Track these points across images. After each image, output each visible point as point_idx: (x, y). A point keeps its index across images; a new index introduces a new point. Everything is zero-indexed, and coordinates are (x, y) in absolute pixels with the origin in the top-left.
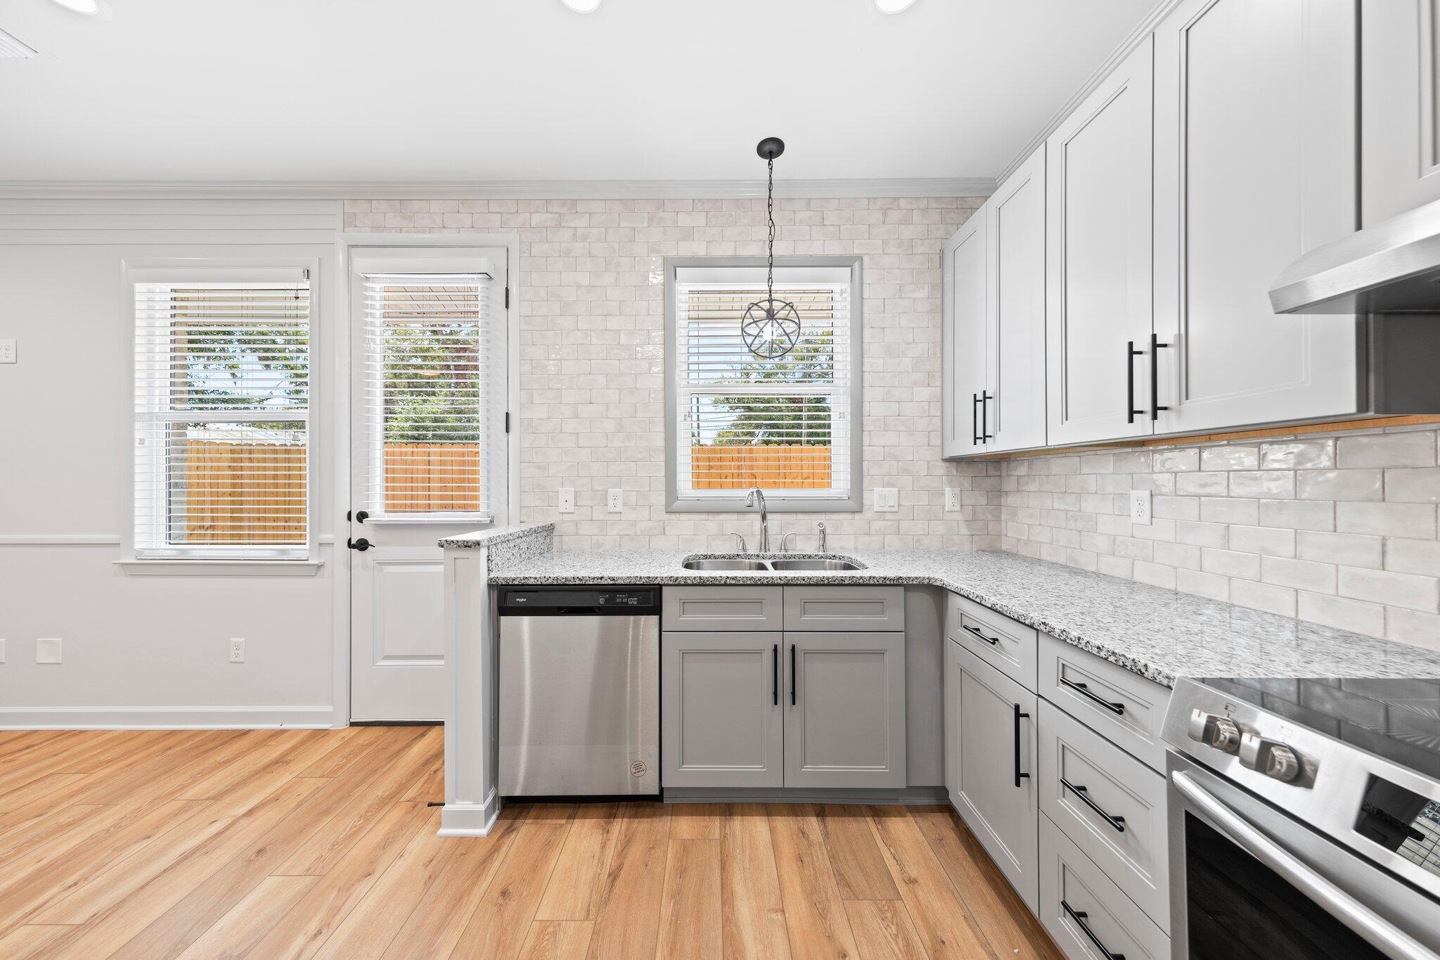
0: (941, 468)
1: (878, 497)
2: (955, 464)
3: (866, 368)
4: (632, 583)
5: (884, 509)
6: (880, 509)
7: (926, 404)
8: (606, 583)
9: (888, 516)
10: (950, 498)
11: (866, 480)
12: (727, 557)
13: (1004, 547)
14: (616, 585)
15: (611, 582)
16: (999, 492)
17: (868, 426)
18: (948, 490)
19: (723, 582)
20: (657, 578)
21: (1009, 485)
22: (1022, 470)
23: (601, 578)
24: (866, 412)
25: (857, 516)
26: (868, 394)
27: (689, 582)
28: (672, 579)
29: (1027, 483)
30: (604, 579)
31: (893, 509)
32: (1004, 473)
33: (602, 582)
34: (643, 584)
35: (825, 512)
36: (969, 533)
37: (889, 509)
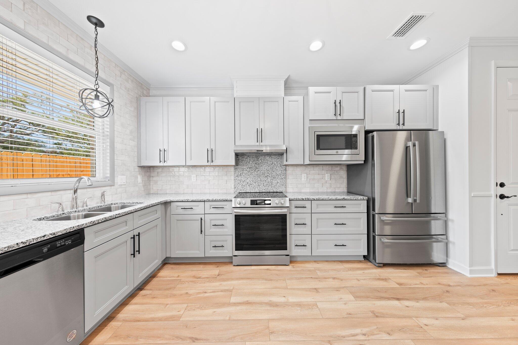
0: (137, 169)
1: (120, 179)
2: (140, 168)
3: (115, 129)
4: (68, 232)
5: (122, 184)
6: (121, 184)
7: (133, 147)
8: (48, 238)
9: (123, 186)
10: (140, 179)
11: (116, 173)
13: (151, 192)
14: (56, 236)
15: (52, 236)
16: (149, 177)
17: (116, 152)
18: (139, 176)
19: (114, 217)
20: (83, 224)
21: (152, 174)
22: (160, 170)
23: (44, 236)
24: (115, 147)
25: (112, 187)
26: (116, 140)
27: (100, 221)
28: (91, 223)
29: (161, 174)
30: (47, 236)
31: (125, 184)
32: (151, 171)
33: (45, 238)
34: (75, 231)
35: (100, 187)
36: (143, 189)
37: (123, 184)
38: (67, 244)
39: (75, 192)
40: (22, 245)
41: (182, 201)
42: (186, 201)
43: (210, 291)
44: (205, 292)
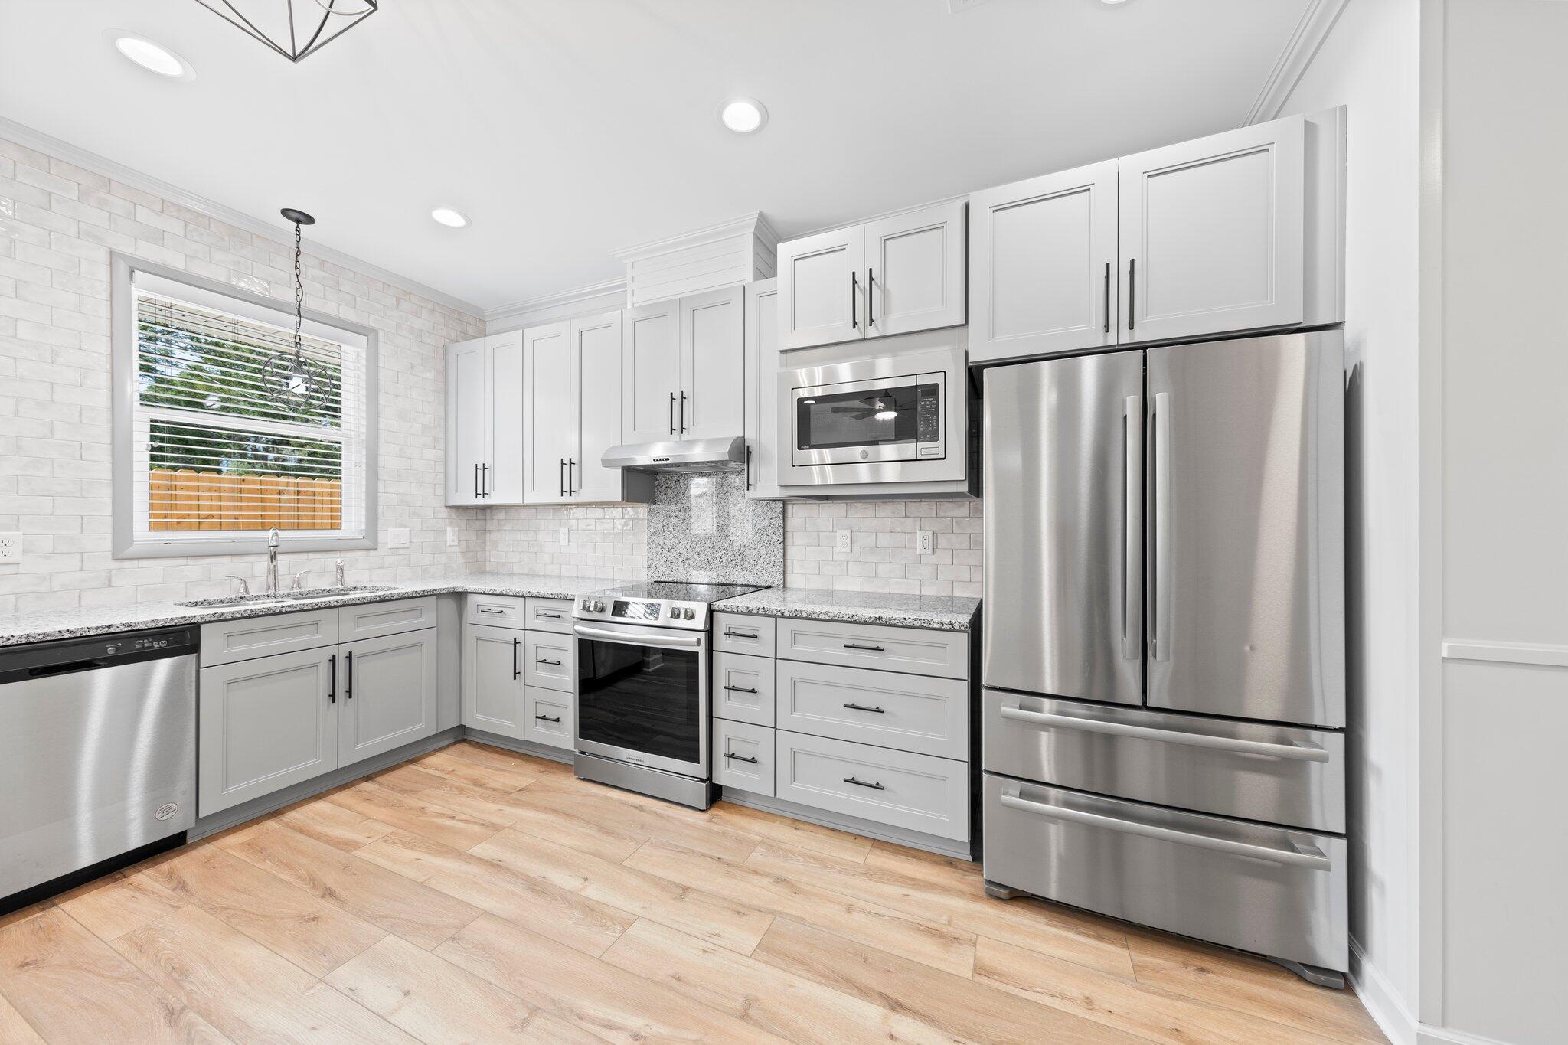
0: (444, 513)
1: (390, 536)
2: (454, 510)
3: (381, 426)
4: (159, 625)
5: (397, 546)
6: (394, 546)
7: (433, 463)
8: (118, 630)
9: (401, 552)
10: (451, 536)
11: (381, 522)
12: (227, 601)
13: (487, 570)
14: (133, 631)
15: (126, 629)
16: (484, 531)
17: (383, 475)
18: (449, 530)
20: (195, 616)
21: (491, 525)
22: (501, 516)
23: (109, 627)
24: (381, 463)
25: (372, 553)
26: (383, 449)
27: (238, 615)
28: (216, 615)
29: (504, 525)
30: (114, 627)
31: (406, 546)
32: (488, 517)
33: (112, 630)
34: (176, 625)
35: (340, 551)
36: (463, 561)
37: (402, 546)
38: (156, 646)
39: (273, 557)
40: (67, 635)
41: (484, 593)
42: (491, 592)
43: (463, 817)
44: (453, 818)
